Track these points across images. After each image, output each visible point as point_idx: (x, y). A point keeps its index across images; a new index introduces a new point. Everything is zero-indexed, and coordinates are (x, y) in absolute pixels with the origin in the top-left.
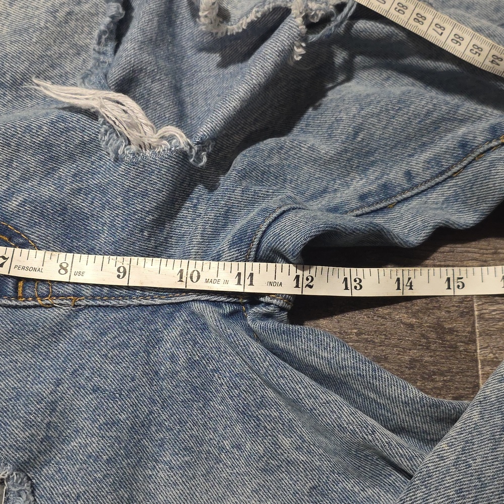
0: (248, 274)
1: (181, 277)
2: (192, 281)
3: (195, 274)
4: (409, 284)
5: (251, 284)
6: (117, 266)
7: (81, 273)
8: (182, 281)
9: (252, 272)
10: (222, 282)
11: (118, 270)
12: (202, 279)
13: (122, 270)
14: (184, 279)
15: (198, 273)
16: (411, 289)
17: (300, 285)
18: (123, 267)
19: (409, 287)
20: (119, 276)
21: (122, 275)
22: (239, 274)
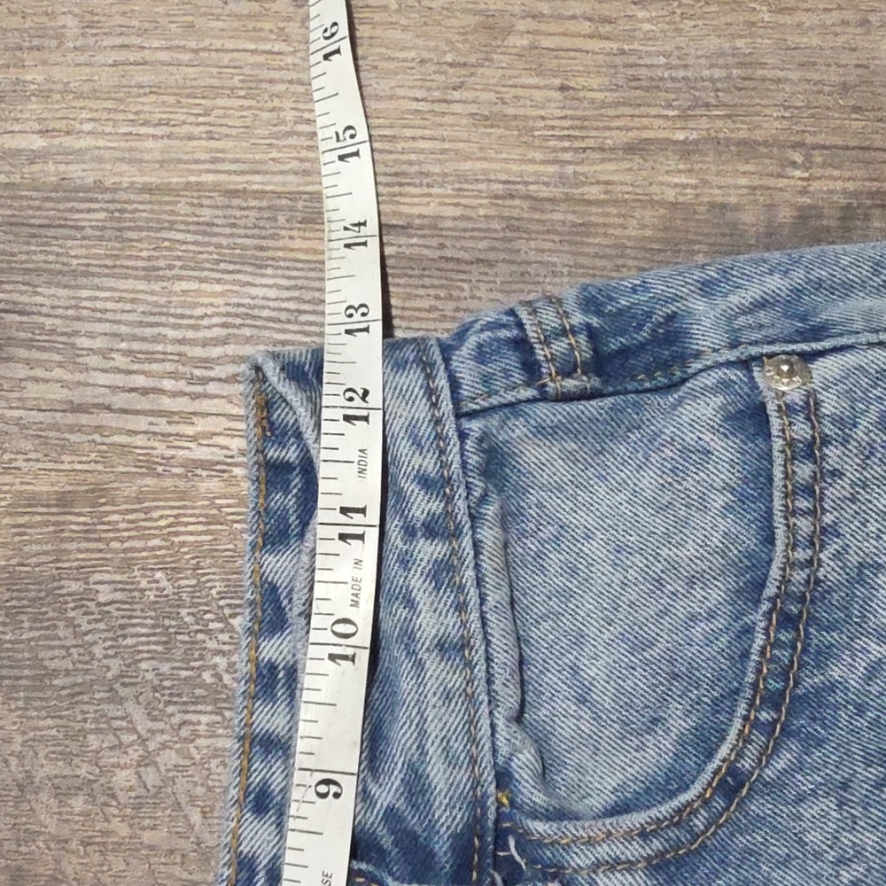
0: (343, 519)
1: (345, 657)
2: (354, 634)
3: (341, 628)
4: (356, 228)
5: (363, 511)
6: (315, 798)
7: (326, 879)
8: (354, 656)
9: (338, 510)
10: (357, 574)
11: (324, 796)
12: (350, 613)
13: (323, 789)
14: (350, 652)
15: (338, 622)
16: (364, 224)
17: (364, 413)
18: (317, 785)
19: (362, 227)
20: (337, 795)
21: (333, 789)
22: (343, 537)
